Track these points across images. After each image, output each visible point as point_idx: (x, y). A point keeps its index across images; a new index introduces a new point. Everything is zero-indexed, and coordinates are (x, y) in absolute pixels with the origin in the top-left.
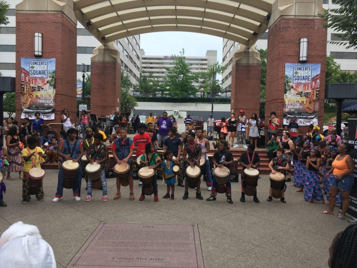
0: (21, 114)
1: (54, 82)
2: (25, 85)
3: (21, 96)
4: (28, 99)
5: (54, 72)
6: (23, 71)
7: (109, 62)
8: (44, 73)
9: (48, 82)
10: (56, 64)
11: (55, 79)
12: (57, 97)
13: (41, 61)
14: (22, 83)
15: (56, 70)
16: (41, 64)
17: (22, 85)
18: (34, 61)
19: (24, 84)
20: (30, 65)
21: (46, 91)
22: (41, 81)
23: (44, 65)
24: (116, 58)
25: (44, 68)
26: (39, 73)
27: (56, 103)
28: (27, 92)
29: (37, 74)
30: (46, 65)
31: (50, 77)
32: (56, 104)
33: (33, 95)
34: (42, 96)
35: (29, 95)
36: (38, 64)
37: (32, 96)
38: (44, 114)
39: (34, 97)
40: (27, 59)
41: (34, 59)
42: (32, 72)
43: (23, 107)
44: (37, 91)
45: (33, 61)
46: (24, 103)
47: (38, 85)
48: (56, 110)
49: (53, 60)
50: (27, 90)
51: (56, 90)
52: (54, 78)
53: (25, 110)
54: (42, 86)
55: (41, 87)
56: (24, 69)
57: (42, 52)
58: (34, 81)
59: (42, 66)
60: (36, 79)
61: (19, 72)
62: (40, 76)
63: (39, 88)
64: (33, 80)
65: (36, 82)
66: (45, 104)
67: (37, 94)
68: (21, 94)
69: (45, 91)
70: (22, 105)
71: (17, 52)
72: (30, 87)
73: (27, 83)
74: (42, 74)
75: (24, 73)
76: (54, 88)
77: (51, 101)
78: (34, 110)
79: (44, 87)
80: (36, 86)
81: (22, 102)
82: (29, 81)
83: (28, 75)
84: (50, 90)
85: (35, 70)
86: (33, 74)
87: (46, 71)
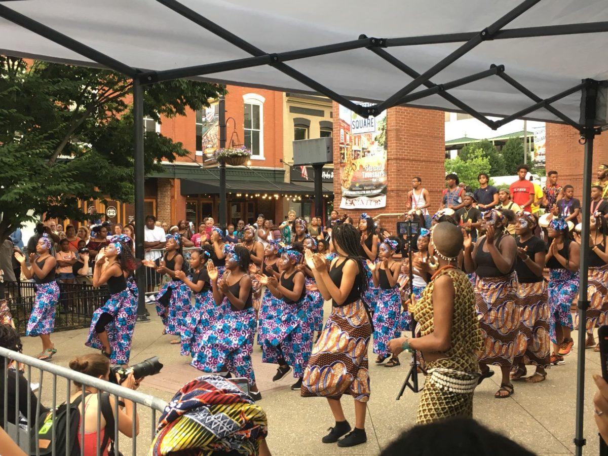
0: (341, 200)
1: (384, 137)
2: (346, 149)
3: (341, 168)
4: (349, 173)
5: (384, 120)
6: (343, 124)
8: (371, 123)
9: (376, 139)
11: (386, 133)
12: (389, 166)
14: (341, 146)
15: (387, 115)
17: (341, 148)
19: (343, 147)
22: (366, 139)
26: (364, 125)
27: (388, 175)
28: (348, 161)
29: (361, 127)
31: (379, 130)
32: (388, 178)
33: (356, 166)
34: (369, 165)
35: (351, 166)
37: (354, 167)
38: (371, 199)
39: (358, 168)
42: (354, 123)
43: (343, 188)
44: (361, 157)
46: (344, 181)
47: (363, 147)
48: (389, 188)
50: (348, 156)
51: (388, 152)
52: (385, 131)
53: (345, 192)
54: (368, 148)
55: (366, 149)
56: (343, 121)
58: (357, 139)
61: (337, 128)
62: (365, 129)
63: (364, 152)
64: (355, 138)
65: (360, 142)
66: (373, 180)
67: (362, 163)
68: (341, 166)
69: (372, 155)
70: (341, 185)
72: (352, 151)
73: (347, 145)
74: (368, 126)
75: (344, 129)
76: (386, 147)
77: (380, 174)
78: (359, 192)
79: (371, 149)
80: (360, 148)
81: (342, 179)
82: (351, 141)
83: (349, 130)
84: (380, 153)
85: (358, 121)
86: (356, 128)
87: (373, 119)
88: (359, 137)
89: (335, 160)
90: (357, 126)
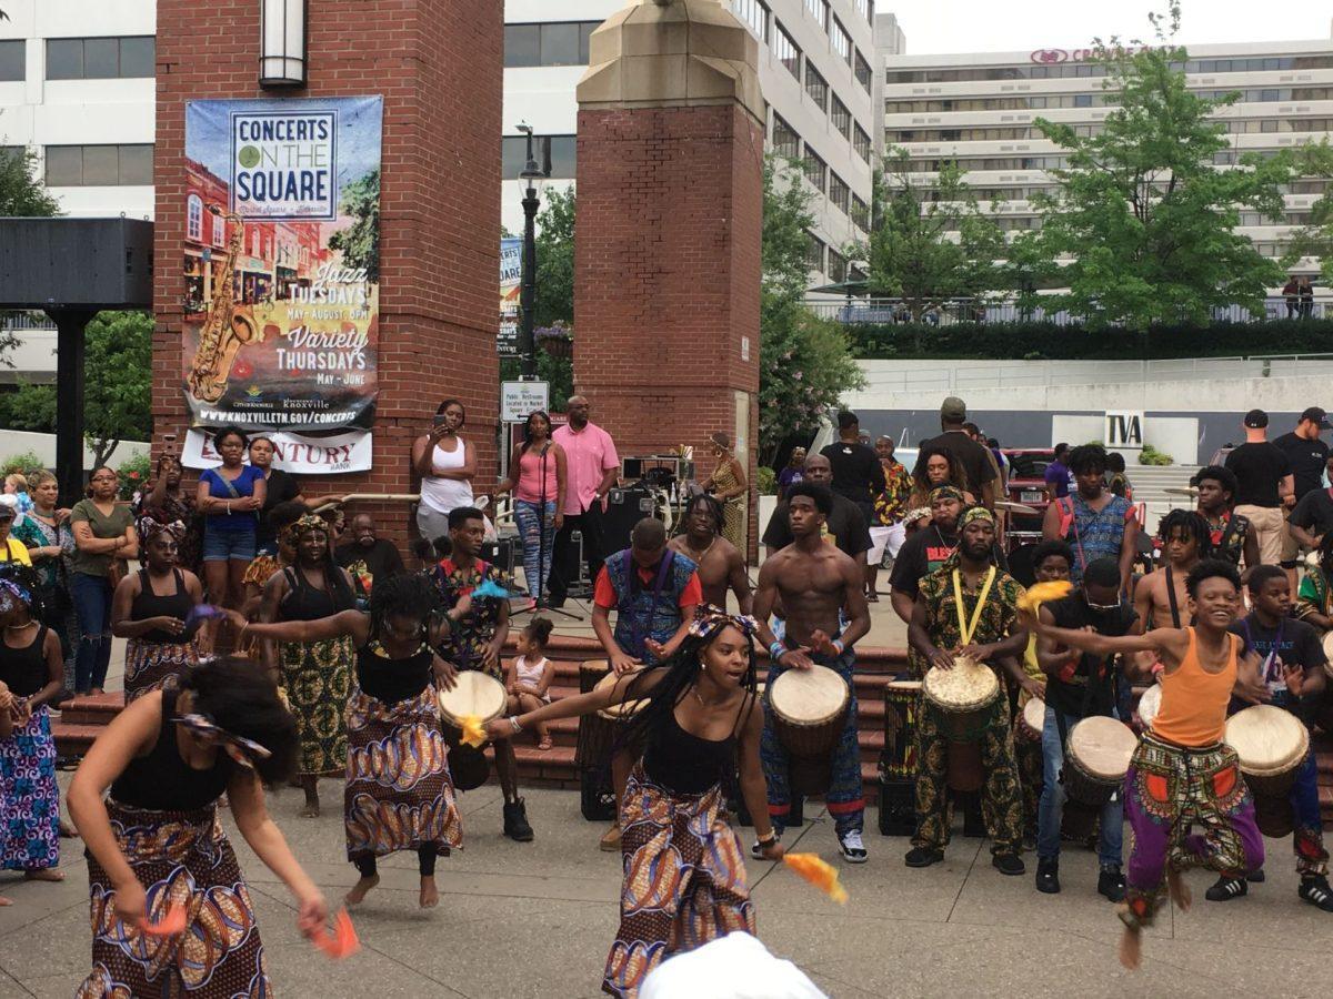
0: (182, 438)
1: (369, 240)
2: (208, 265)
3: (186, 330)
4: (220, 350)
5: (369, 182)
6: (198, 179)
7: (691, 104)
8: (314, 188)
9: (334, 243)
10: (383, 133)
11: (376, 224)
12: (387, 336)
13: (296, 119)
14: (189, 252)
15: (383, 168)
16: (299, 132)
17: (189, 262)
18: (261, 120)
19: (199, 259)
20: (239, 141)
21: (322, 300)
22: (293, 238)
23: (317, 141)
24: (734, 76)
25: (314, 156)
26: (288, 191)
27: (379, 367)
28: (216, 307)
29: (273, 198)
30: (328, 141)
31: (348, 212)
32: (379, 376)
33: (249, 326)
34: (304, 328)
35: (230, 325)
36: (283, 132)
37: (242, 330)
38: (313, 441)
39: (259, 335)
40: (223, 108)
41: (259, 108)
42: (248, 183)
43: (191, 397)
44: (273, 298)
45: (250, 120)
46: (200, 376)
47: (282, 264)
48: (383, 410)
49: (370, 106)
50: (218, 291)
51: (381, 290)
52: (370, 218)
53: (204, 414)
54: (300, 270)
55: (295, 272)
56: (202, 170)
57: (305, 62)
58: (256, 237)
59: (305, 146)
60: (266, 226)
61: (176, 189)
62: (290, 206)
63: (287, 283)
64: (249, 230)
65: (268, 248)
66: (320, 378)
67: (274, 317)
68: (187, 322)
69: (317, 294)
70: (187, 388)
71: (167, 69)
72: (237, 273)
73: (217, 251)
74: (303, 198)
75: (204, 195)
76: (374, 274)
77: (350, 361)
78: (257, 416)
79: (313, 274)
80: (268, 267)
81: (190, 369)
82: (231, 238)
83: (225, 203)
84: (350, 291)
85: (261, 174)
86: (252, 199)
87: (324, 173)
88: (268, 231)
89: (163, 300)
90: (259, 191)
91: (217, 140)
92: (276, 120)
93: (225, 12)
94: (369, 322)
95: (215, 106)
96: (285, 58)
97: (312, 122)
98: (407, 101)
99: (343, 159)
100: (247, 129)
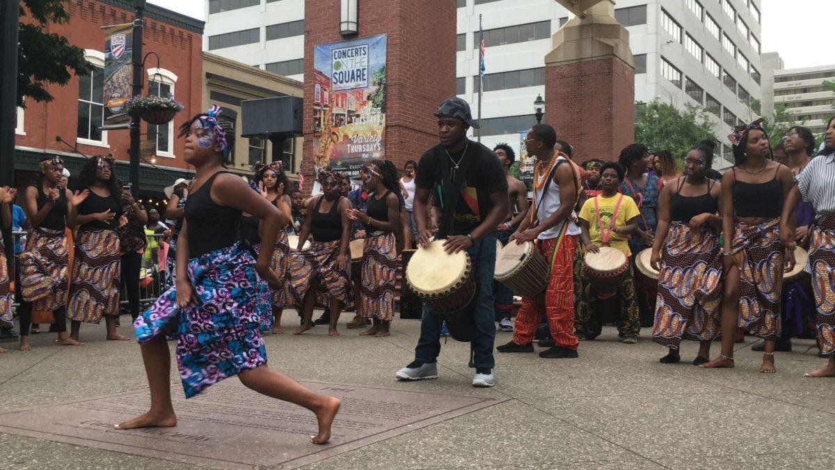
1: (382, 95)
2: (323, 112)
3: (315, 140)
4: (327, 147)
5: (382, 71)
6: (319, 77)
7: (594, 59)
8: (361, 76)
9: (369, 98)
10: (387, 49)
11: (385, 89)
12: (389, 135)
13: (355, 48)
14: (316, 107)
15: (387, 64)
16: (356, 53)
17: (315, 111)
18: (341, 50)
19: (319, 110)
20: (334, 59)
21: (364, 123)
22: (354, 97)
23: (363, 56)
24: (613, 45)
25: (361, 62)
26: (352, 78)
27: (386, 149)
28: (325, 129)
29: (346, 82)
30: (366, 56)
31: (374, 85)
32: (386, 152)
33: (338, 137)
34: (358, 135)
36: (350, 54)
37: (335, 137)
39: (341, 140)
40: (328, 47)
41: (340, 45)
42: (337, 76)
44: (346, 123)
45: (338, 51)
46: (319, 158)
47: (350, 109)
49: (382, 39)
50: (326, 123)
51: (386, 116)
52: (382, 86)
54: (356, 111)
55: (354, 112)
56: (320, 73)
57: (358, 24)
58: (340, 99)
59: (358, 59)
60: (344, 93)
61: (311, 82)
62: (352, 84)
63: (351, 116)
64: (337, 96)
65: (344, 103)
66: (363, 155)
67: (346, 131)
68: (315, 136)
69: (363, 120)
70: (315, 163)
71: (307, 33)
72: (333, 115)
73: (325, 106)
74: (357, 80)
75: (321, 83)
76: (384, 110)
77: (375, 147)
79: (361, 112)
80: (344, 110)
81: (316, 156)
82: (331, 101)
83: (328, 86)
84: (375, 117)
85: (341, 72)
86: (338, 83)
87: (365, 69)
88: (344, 96)
89: (307, 128)
90: (341, 79)
91: (326, 60)
92: (347, 49)
93: (329, 7)
94: (382, 130)
95: (325, 46)
96: (348, 22)
97: (360, 48)
98: (396, 35)
99: (371, 63)
100: (336, 54)
